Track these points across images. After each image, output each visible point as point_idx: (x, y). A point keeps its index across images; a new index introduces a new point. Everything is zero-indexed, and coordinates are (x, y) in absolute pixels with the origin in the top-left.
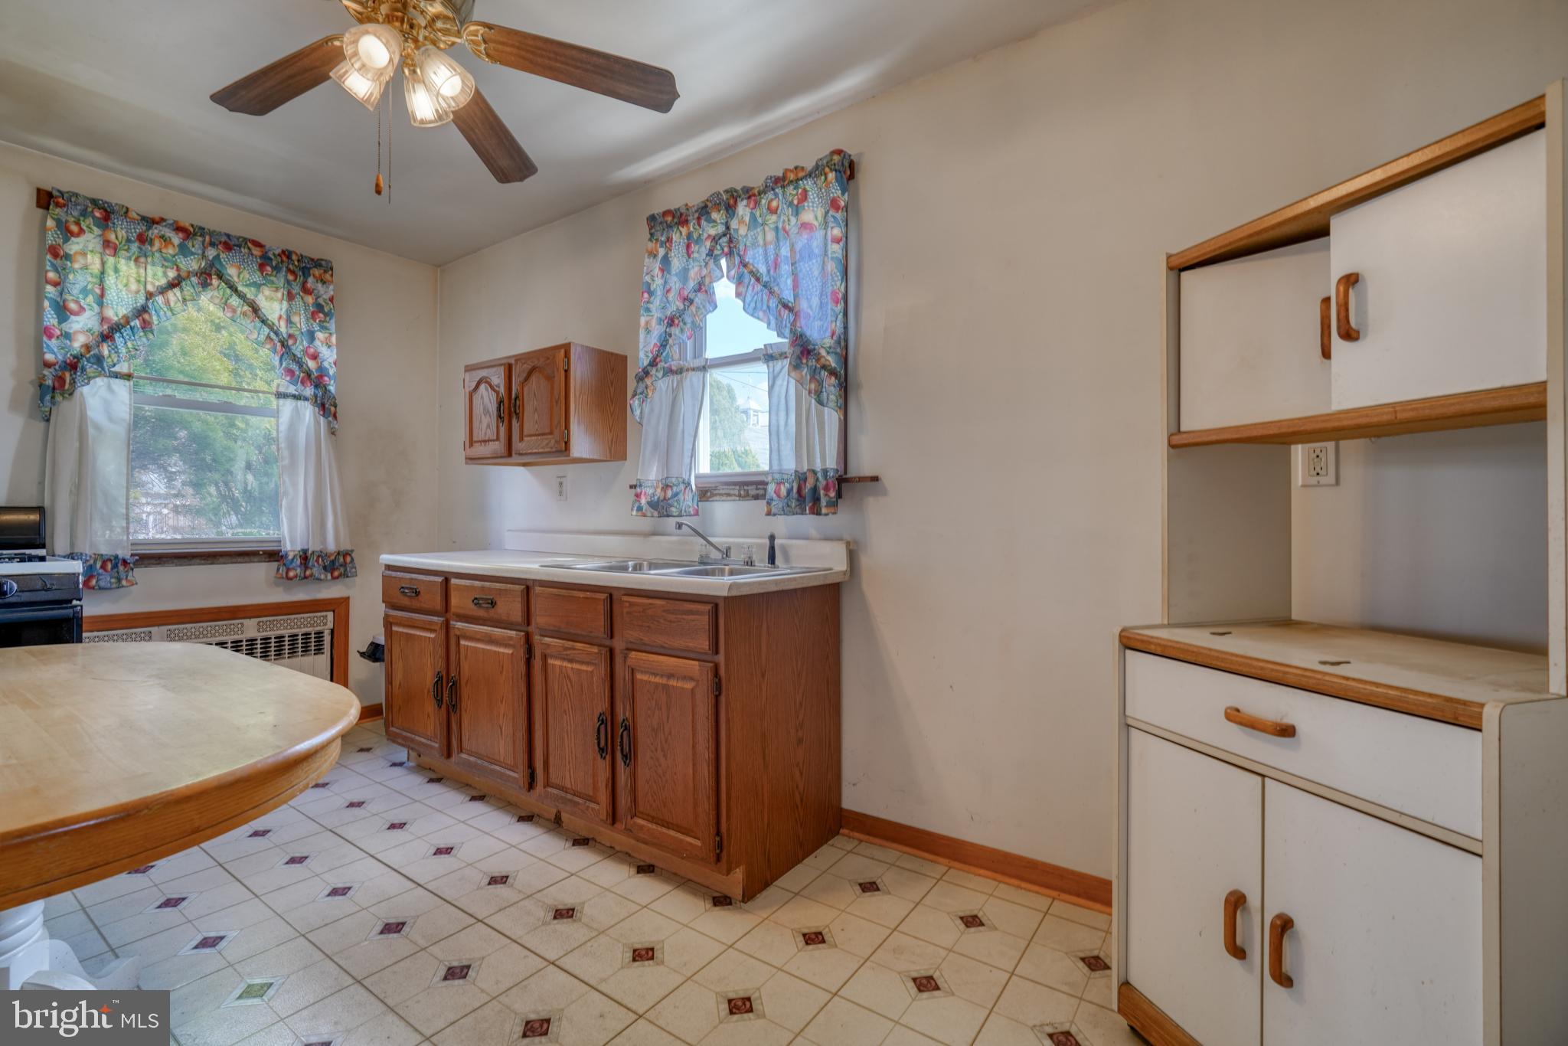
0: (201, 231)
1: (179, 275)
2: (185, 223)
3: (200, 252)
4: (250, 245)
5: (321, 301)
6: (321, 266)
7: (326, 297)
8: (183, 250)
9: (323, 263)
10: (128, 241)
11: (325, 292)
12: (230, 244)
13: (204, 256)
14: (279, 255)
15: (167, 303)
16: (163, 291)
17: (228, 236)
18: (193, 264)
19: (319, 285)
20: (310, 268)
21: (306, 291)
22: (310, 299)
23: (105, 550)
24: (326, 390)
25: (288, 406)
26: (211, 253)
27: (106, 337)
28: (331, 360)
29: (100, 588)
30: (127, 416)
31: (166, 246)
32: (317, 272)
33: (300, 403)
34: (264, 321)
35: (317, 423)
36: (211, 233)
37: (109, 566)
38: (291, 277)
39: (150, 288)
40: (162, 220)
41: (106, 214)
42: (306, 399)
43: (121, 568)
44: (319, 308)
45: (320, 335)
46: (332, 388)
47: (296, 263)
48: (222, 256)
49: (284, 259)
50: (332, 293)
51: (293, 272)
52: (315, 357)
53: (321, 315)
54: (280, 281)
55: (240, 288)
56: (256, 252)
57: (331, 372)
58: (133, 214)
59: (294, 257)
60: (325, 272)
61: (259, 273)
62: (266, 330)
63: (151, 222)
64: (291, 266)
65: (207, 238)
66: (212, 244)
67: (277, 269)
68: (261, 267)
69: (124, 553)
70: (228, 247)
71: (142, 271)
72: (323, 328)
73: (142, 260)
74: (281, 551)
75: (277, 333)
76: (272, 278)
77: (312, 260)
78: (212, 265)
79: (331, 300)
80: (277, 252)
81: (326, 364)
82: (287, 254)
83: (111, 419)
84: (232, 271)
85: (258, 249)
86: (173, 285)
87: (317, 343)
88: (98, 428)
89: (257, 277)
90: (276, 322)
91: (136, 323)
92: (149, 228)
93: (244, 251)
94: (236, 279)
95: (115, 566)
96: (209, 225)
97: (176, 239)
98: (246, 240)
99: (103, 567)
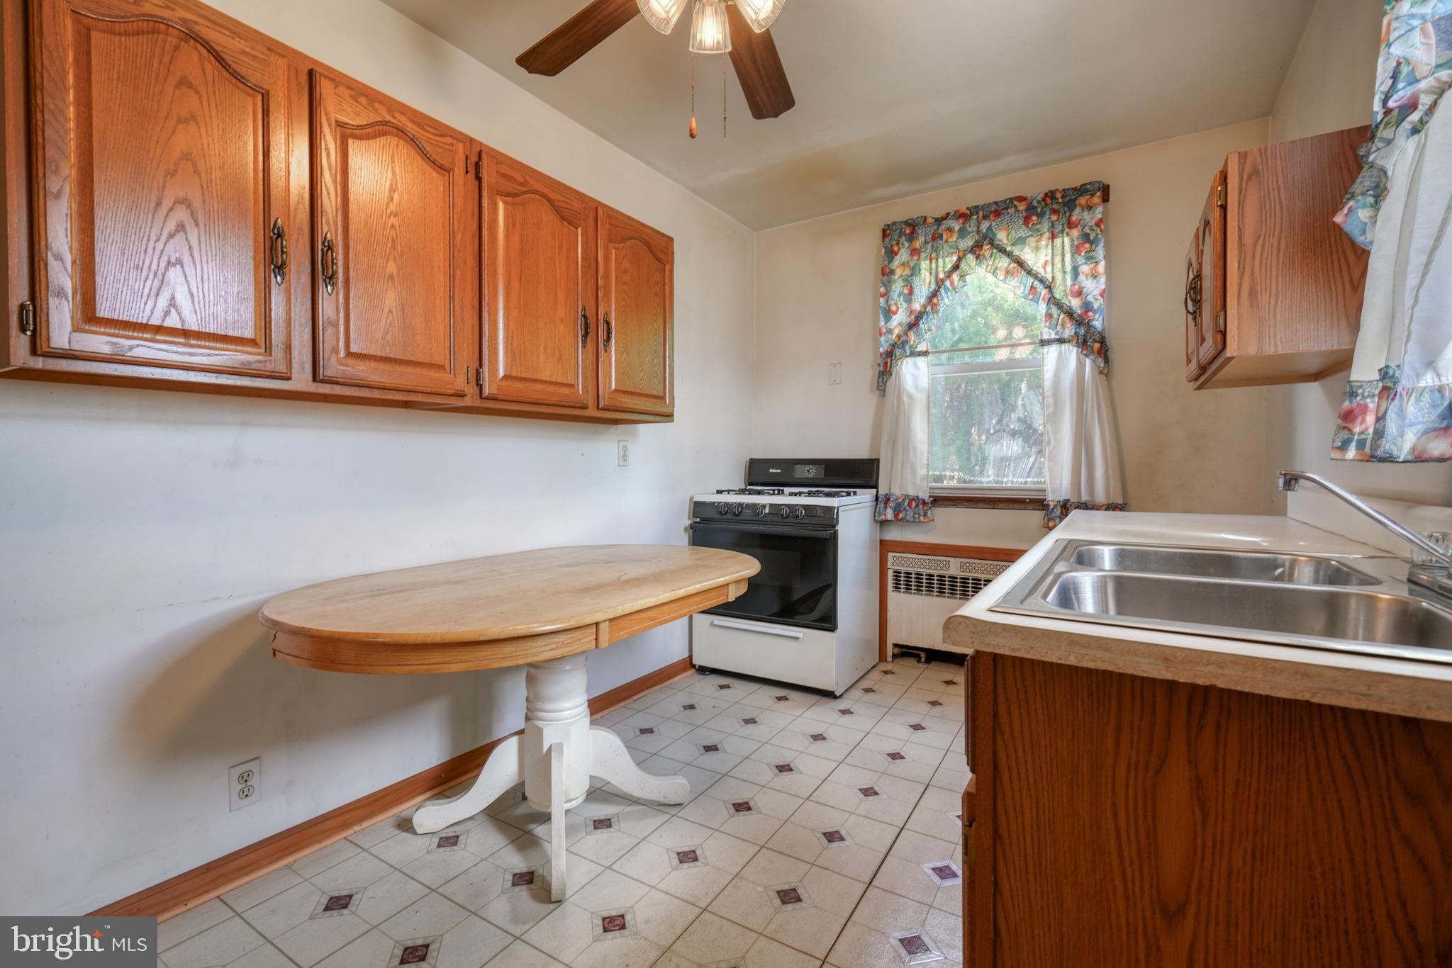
0: (975, 210)
1: (959, 256)
2: (963, 210)
3: (975, 229)
4: (1015, 203)
5: (1087, 230)
6: (1086, 191)
7: (1092, 223)
8: (963, 233)
9: (1088, 186)
10: (926, 243)
11: (1090, 218)
12: (997, 210)
13: (978, 232)
14: (1044, 200)
15: (952, 283)
16: (949, 275)
17: (996, 203)
18: (969, 242)
19: (1086, 213)
20: (1076, 199)
21: (1071, 225)
22: (1075, 233)
23: (911, 493)
24: (1089, 326)
25: (1052, 352)
26: (985, 226)
27: (913, 325)
28: (1097, 292)
29: (908, 521)
30: (926, 385)
31: (951, 236)
32: (1082, 200)
33: (1065, 347)
34: (1029, 272)
35: (1081, 365)
36: (983, 207)
37: (914, 504)
38: (1054, 218)
39: (941, 276)
40: (948, 214)
41: (912, 227)
42: (1069, 341)
43: (921, 506)
44: (1086, 237)
45: (1085, 269)
46: (1097, 324)
47: (1060, 200)
48: (994, 224)
49: (1049, 201)
50: (1100, 216)
51: (1055, 211)
52: (1079, 293)
53: (1087, 246)
54: (1045, 226)
55: (1008, 249)
56: (1022, 206)
57: (1096, 306)
58: (930, 220)
59: (1058, 195)
60: (1092, 195)
61: (1024, 227)
62: (1031, 280)
63: (939, 221)
64: (1055, 207)
65: (981, 213)
66: (985, 217)
67: (1041, 216)
68: (1027, 220)
69: (924, 495)
70: (997, 214)
71: (934, 265)
72: (1089, 258)
73: (934, 255)
74: (1045, 500)
75: (1041, 281)
76: (1038, 226)
77: (1075, 189)
78: (985, 237)
79: (1098, 225)
80: (1039, 198)
81: (1090, 298)
82: (1050, 195)
83: (917, 389)
84: (1001, 236)
85: (1023, 203)
86: (956, 267)
87: (1082, 277)
88: (911, 397)
89: (1023, 232)
90: (1041, 271)
91: (929, 309)
92: (939, 225)
93: (1011, 211)
94: (1005, 241)
95: (917, 506)
96: (980, 202)
97: (956, 226)
98: (1011, 200)
99: (909, 505)
